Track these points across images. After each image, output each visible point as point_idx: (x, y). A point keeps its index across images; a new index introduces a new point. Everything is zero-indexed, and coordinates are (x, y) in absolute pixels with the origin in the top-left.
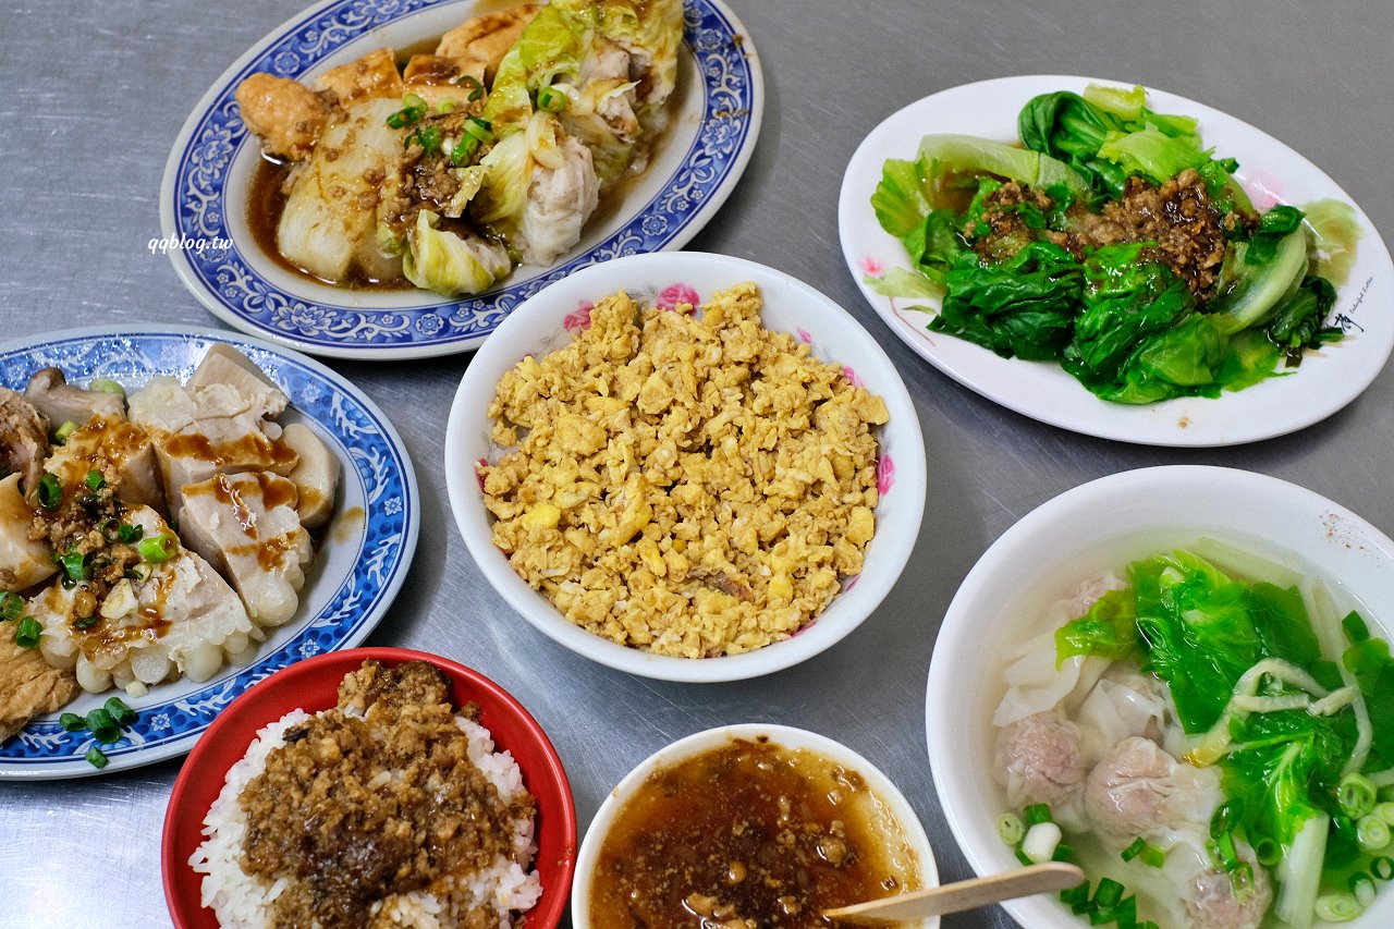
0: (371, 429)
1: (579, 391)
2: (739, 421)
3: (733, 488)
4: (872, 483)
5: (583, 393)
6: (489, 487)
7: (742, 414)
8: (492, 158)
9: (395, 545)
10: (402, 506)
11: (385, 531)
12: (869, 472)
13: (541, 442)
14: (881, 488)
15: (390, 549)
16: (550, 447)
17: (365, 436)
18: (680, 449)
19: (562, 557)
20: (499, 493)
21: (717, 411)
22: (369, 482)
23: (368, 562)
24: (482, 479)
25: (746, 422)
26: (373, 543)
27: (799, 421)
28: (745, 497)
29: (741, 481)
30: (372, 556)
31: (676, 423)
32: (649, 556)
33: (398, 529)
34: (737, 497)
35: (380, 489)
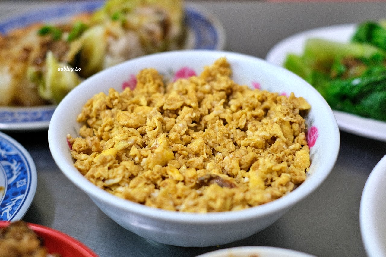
0: (13, 152)
1: (129, 105)
2: (223, 116)
3: (222, 144)
4: (305, 142)
5: (132, 105)
6: (75, 146)
7: (225, 112)
8: (87, 35)
9: (20, 200)
10: (27, 183)
11: (15, 194)
12: (302, 136)
13: (107, 128)
14: (310, 144)
15: (16, 202)
16: (112, 131)
17: (10, 156)
18: (189, 127)
19: (117, 171)
20: (81, 149)
21: (210, 112)
22: (9, 175)
23: (3, 209)
24: (71, 144)
25: (227, 115)
26: (7, 200)
27: (259, 112)
28: (230, 149)
29: (227, 141)
30: (6, 206)
31: (186, 114)
32: (173, 172)
33: (23, 192)
34: (224, 150)
35: (14, 177)
